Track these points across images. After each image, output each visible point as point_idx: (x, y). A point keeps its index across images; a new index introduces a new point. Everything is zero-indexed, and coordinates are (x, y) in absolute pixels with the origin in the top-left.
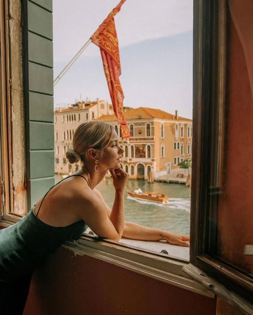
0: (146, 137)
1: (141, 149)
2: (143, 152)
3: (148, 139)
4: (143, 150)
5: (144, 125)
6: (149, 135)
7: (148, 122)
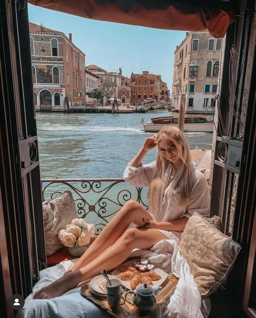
0: (52, 56)
1: (46, 71)
2: (48, 76)
3: (54, 59)
4: (48, 73)
5: (49, 41)
6: (56, 55)
7: (53, 37)
